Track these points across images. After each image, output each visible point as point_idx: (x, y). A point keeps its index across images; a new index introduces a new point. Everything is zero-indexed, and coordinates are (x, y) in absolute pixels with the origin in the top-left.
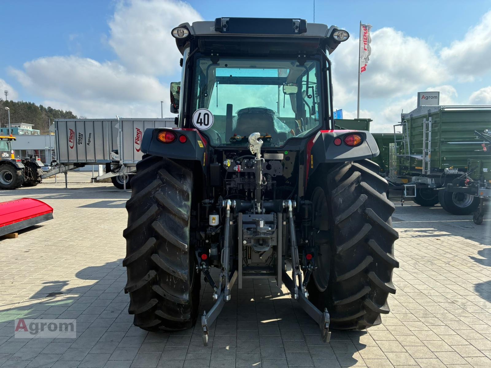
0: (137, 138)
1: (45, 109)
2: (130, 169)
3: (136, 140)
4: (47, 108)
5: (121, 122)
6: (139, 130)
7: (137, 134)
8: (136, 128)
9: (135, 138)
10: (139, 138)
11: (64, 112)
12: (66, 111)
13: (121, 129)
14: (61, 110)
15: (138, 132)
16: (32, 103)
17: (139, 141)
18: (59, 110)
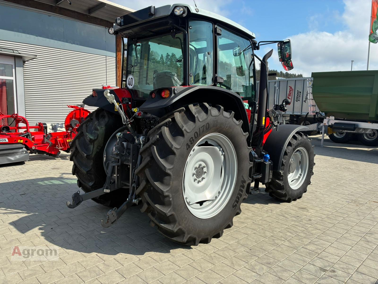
0: (289, 94)
1: (284, 74)
2: (285, 118)
3: (288, 96)
4: (285, 73)
5: (279, 82)
6: (292, 87)
7: (290, 91)
8: (289, 86)
9: (287, 94)
10: (291, 94)
11: (297, 75)
12: (298, 74)
13: (278, 88)
14: (294, 74)
15: (291, 89)
16: (275, 70)
17: (290, 96)
18: (293, 74)
